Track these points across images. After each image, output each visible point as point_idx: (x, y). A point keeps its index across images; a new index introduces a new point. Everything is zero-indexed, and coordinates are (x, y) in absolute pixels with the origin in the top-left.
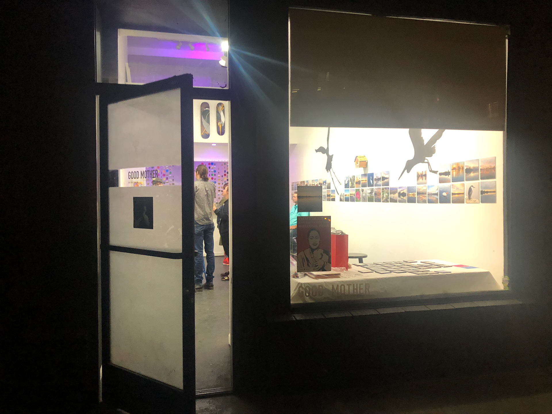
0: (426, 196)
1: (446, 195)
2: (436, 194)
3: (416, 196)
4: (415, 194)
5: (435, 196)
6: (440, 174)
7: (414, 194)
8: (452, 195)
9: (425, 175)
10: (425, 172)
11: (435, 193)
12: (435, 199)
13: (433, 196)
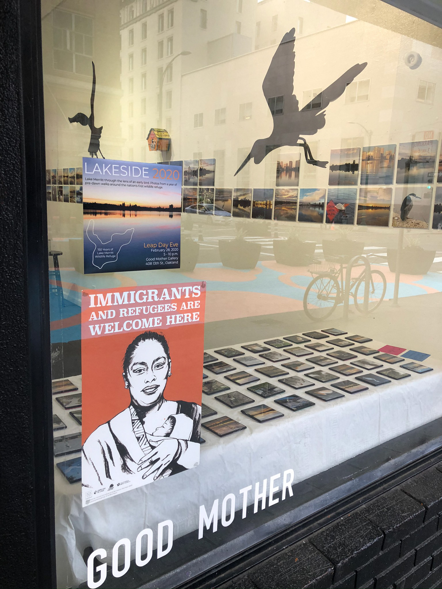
0: (295, 209)
1: (343, 208)
2: (321, 206)
3: (273, 207)
5: (317, 209)
6: (333, 168)
7: (268, 203)
8: (358, 209)
10: (298, 163)
11: (318, 203)
12: (315, 214)
13: (311, 208)
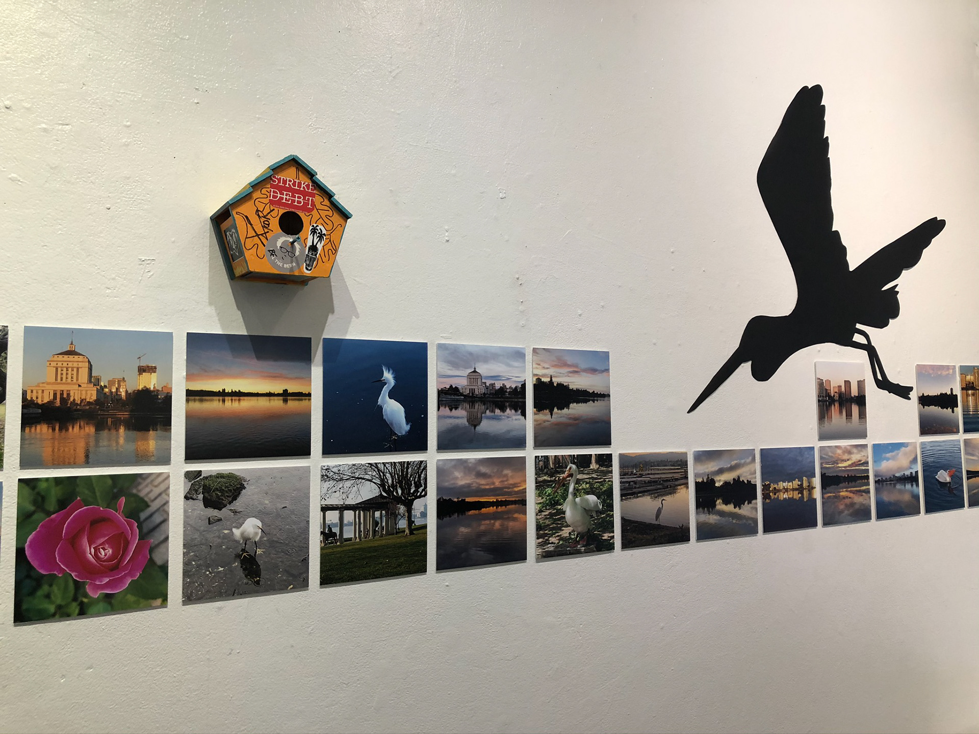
1: (948, 479)
2: (913, 479)
3: (817, 494)
4: (809, 483)
6: (925, 401)
7: (805, 484)
8: (968, 478)
9: (861, 400)
10: (861, 384)
11: (907, 473)
